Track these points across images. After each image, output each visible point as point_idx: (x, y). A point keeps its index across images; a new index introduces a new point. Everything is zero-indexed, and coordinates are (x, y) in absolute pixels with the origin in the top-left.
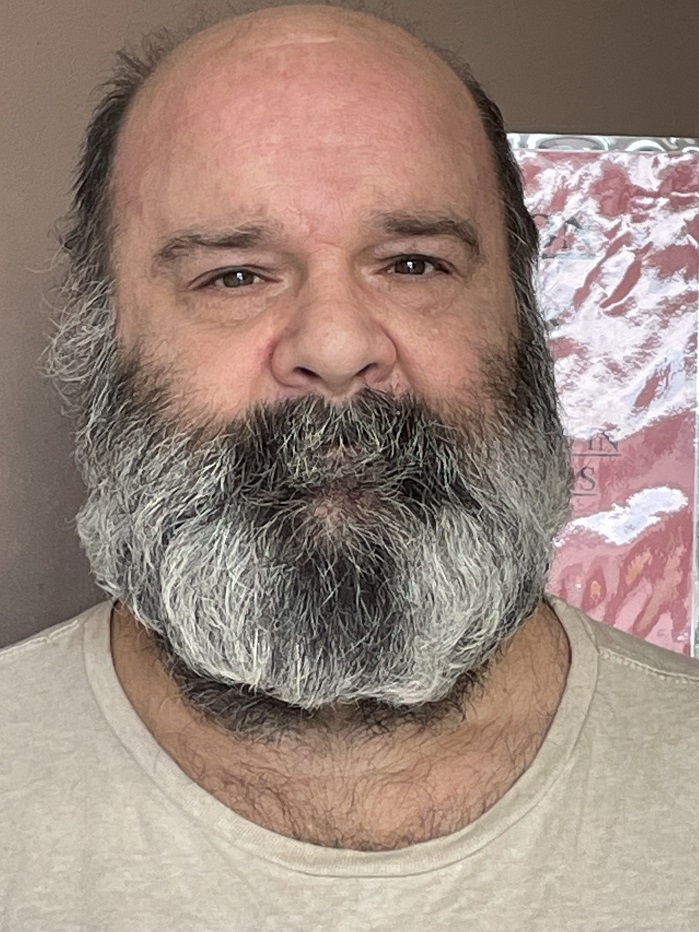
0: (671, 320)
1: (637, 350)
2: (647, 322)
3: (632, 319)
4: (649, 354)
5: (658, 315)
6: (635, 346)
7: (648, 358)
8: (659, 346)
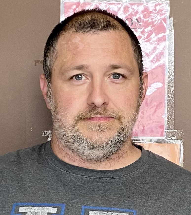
0: (160, 43)
1: (152, 50)
2: (154, 43)
3: (151, 43)
4: (155, 51)
5: (157, 42)
6: (152, 49)
7: (155, 52)
8: (157, 49)
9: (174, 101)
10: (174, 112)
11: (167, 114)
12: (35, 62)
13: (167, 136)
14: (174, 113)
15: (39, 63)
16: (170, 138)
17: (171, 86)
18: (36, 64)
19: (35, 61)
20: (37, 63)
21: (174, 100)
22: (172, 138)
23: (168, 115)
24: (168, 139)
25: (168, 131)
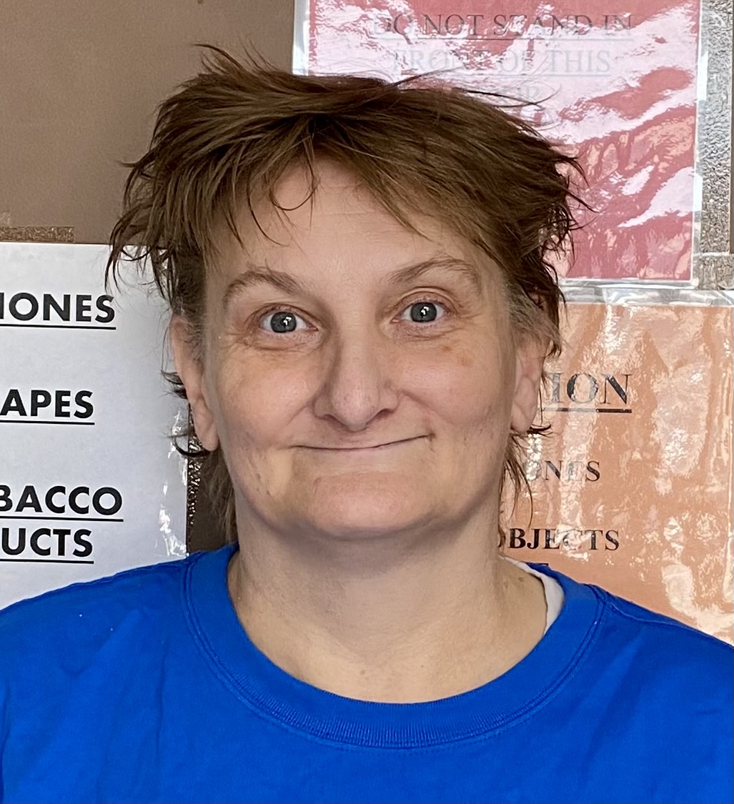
11: (704, 192)
13: (701, 279)
16: (713, 285)
23: (706, 194)
24: (705, 287)
25: (708, 257)
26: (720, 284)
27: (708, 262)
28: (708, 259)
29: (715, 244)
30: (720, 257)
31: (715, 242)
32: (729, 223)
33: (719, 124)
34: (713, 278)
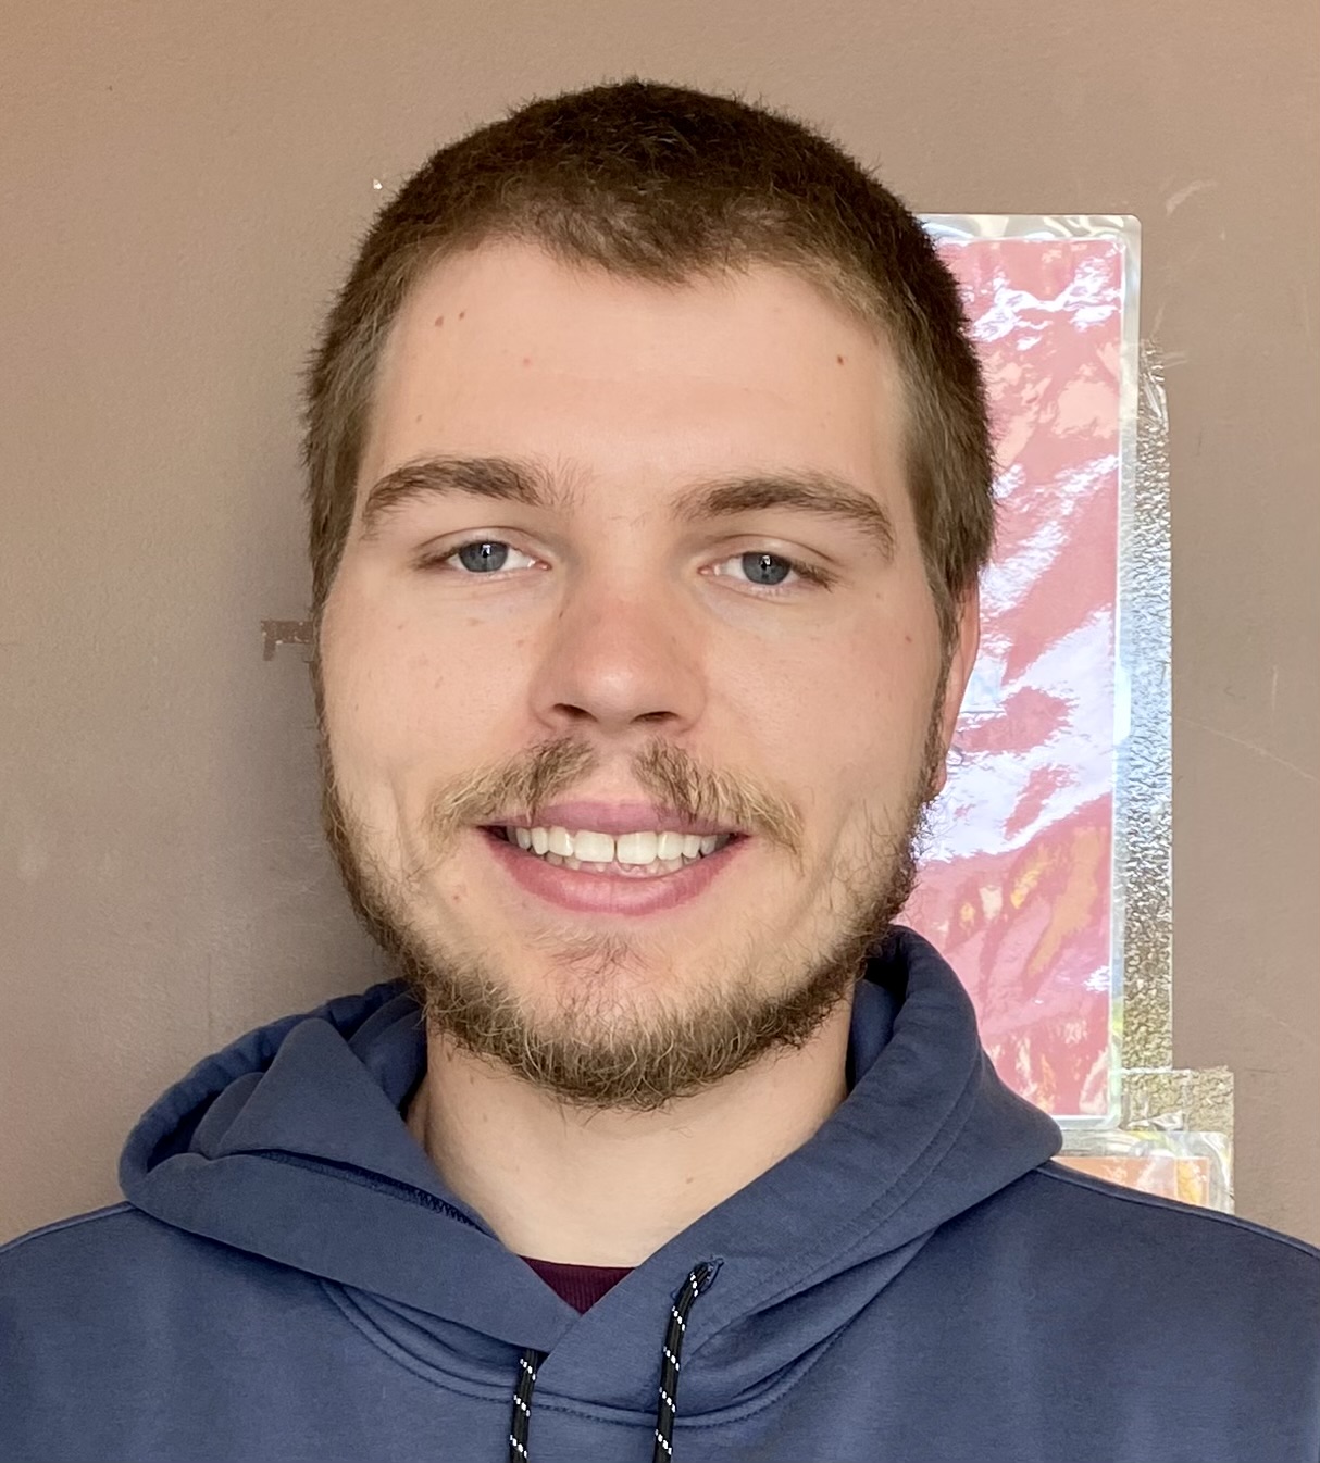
9: (1169, 882)
10: (1169, 949)
11: (1127, 965)
12: (265, 634)
13: (1126, 1112)
14: (1170, 961)
15: (293, 641)
16: (1145, 1123)
17: (1154, 786)
18: (270, 646)
19: (267, 626)
20: (279, 642)
21: (1169, 873)
22: (1161, 1120)
23: (1130, 970)
24: (1131, 1125)
25: (1135, 1075)
26: (1155, 1120)
27: (1137, 1083)
28: (1135, 1079)
29: (1148, 1054)
30: (1156, 1076)
31: (1148, 1049)
32: (1170, 1019)
33: (1152, 852)
34: (1144, 1112)
